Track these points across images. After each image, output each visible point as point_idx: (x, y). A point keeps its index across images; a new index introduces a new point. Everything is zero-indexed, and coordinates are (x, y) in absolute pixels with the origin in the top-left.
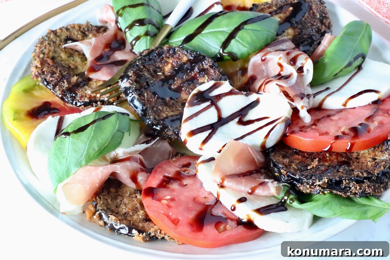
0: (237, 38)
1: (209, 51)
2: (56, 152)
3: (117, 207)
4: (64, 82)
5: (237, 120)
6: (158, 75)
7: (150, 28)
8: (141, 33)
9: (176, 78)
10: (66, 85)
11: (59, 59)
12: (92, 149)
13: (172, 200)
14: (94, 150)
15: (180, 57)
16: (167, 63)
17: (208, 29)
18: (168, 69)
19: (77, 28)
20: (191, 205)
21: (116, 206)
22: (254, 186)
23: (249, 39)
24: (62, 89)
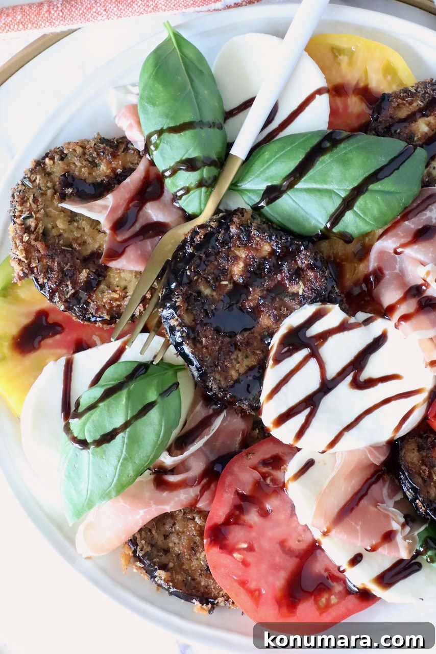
0: (355, 208)
1: (307, 225)
2: (69, 473)
3: (166, 537)
4: (67, 286)
5: (349, 378)
6: (222, 285)
7: (206, 172)
8: (191, 183)
9: (251, 289)
10: (71, 290)
11: (54, 232)
12: (126, 475)
13: (251, 549)
14: (128, 476)
15: (259, 247)
16: (237, 258)
17: (306, 181)
18: (237, 269)
19: (79, 150)
20: (277, 559)
21: (164, 535)
22: (376, 544)
23: (376, 212)
24: (65, 297)
